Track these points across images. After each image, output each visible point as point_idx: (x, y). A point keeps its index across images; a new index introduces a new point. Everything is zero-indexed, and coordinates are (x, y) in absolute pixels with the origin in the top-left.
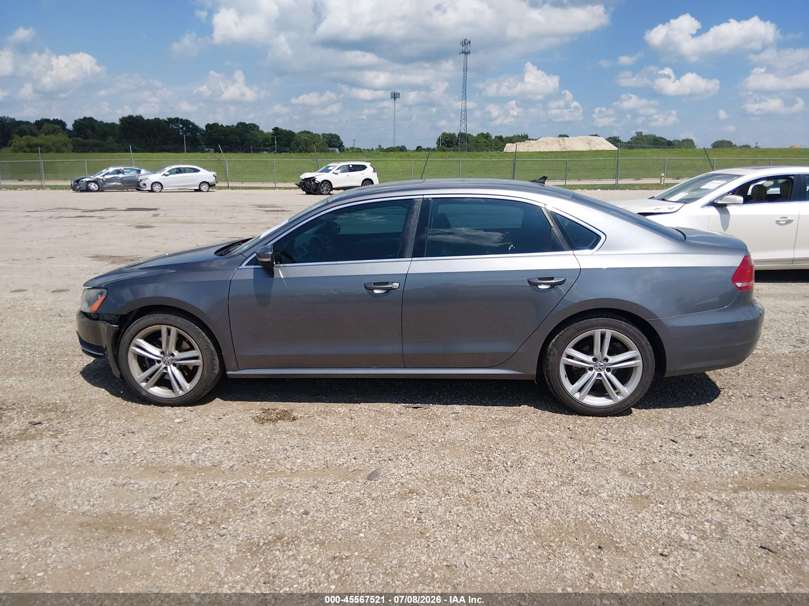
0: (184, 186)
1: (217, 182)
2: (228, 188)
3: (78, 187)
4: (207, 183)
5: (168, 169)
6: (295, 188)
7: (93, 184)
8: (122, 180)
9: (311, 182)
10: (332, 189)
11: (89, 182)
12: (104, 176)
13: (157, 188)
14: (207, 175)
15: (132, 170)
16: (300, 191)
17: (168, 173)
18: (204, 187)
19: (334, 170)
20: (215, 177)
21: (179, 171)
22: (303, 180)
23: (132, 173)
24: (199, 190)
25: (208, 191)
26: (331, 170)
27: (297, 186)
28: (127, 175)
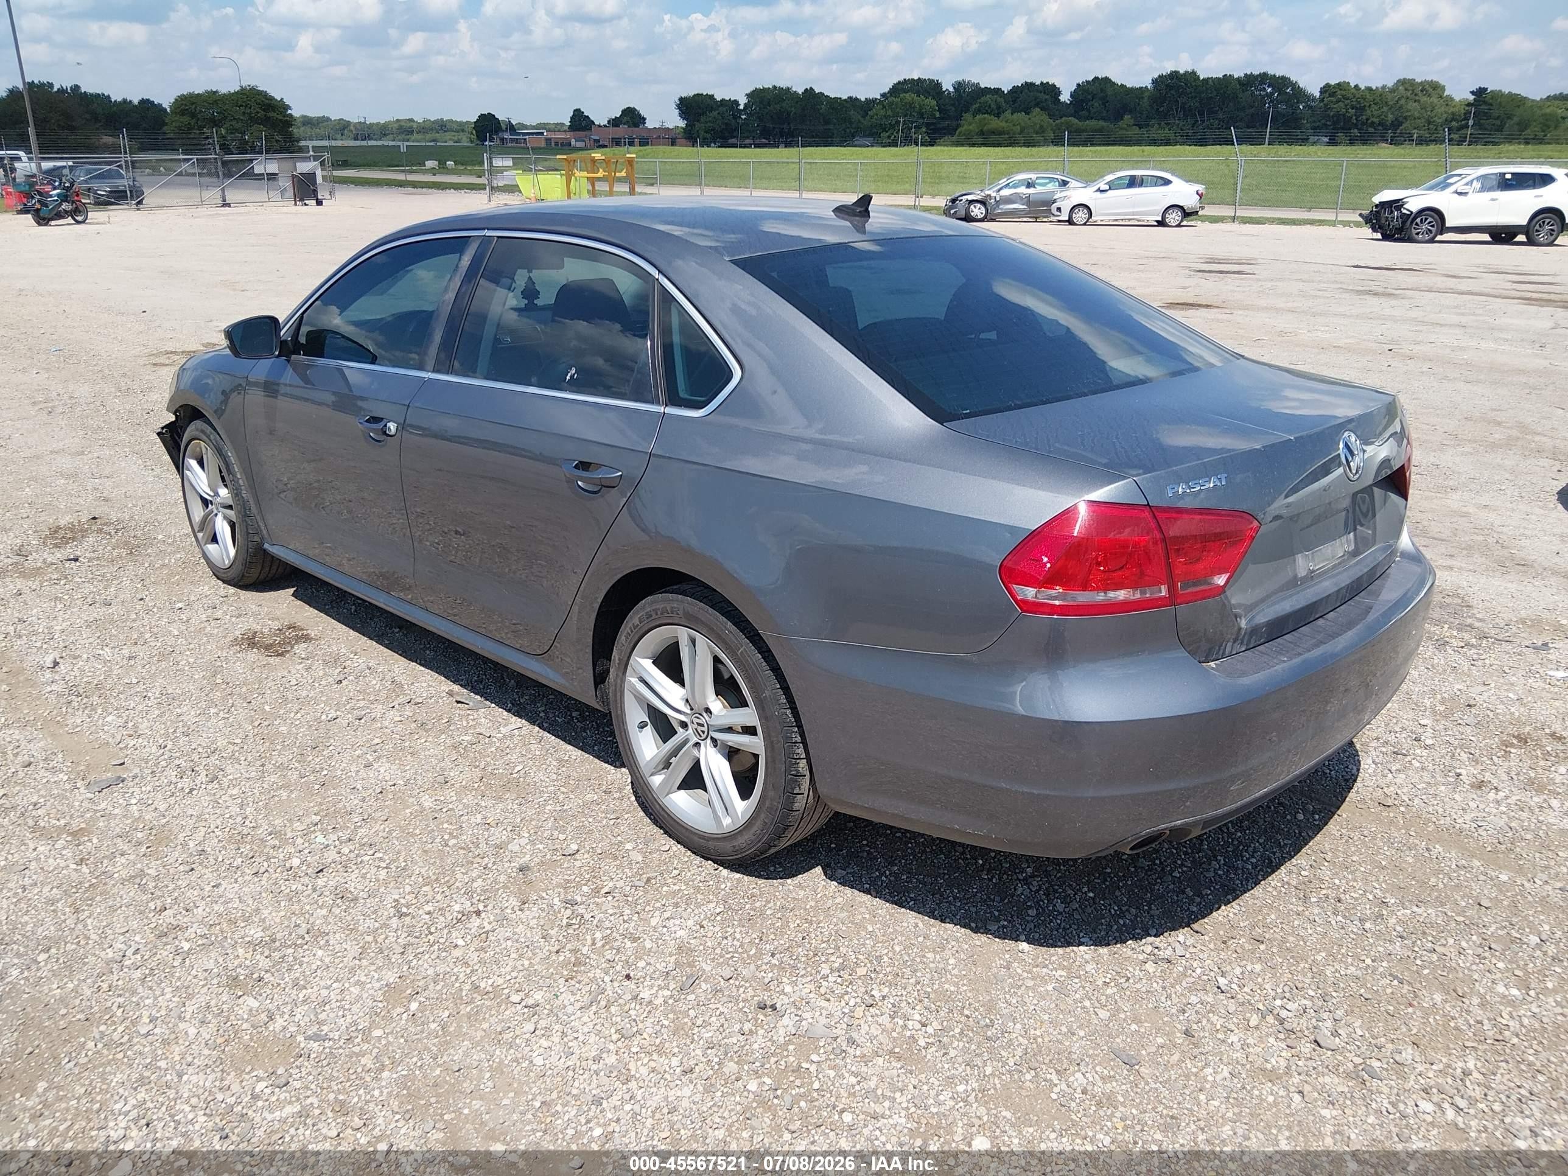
0: (1133, 214)
1: (1202, 208)
2: (1233, 219)
3: (952, 212)
4: (1181, 208)
5: (1110, 178)
6: (1357, 225)
7: (978, 205)
8: (1028, 200)
9: (1392, 212)
10: (1443, 229)
11: (971, 202)
12: (999, 191)
13: (1080, 216)
14: (1184, 192)
15: (1052, 179)
16: (1367, 232)
17: (1107, 187)
18: (1174, 217)
19: (1460, 186)
20: (1201, 196)
21: (1133, 182)
22: (1377, 206)
23: (1050, 186)
24: (1161, 223)
25: (1179, 226)
26: (1452, 184)
27: (1360, 219)
28: (1039, 189)
